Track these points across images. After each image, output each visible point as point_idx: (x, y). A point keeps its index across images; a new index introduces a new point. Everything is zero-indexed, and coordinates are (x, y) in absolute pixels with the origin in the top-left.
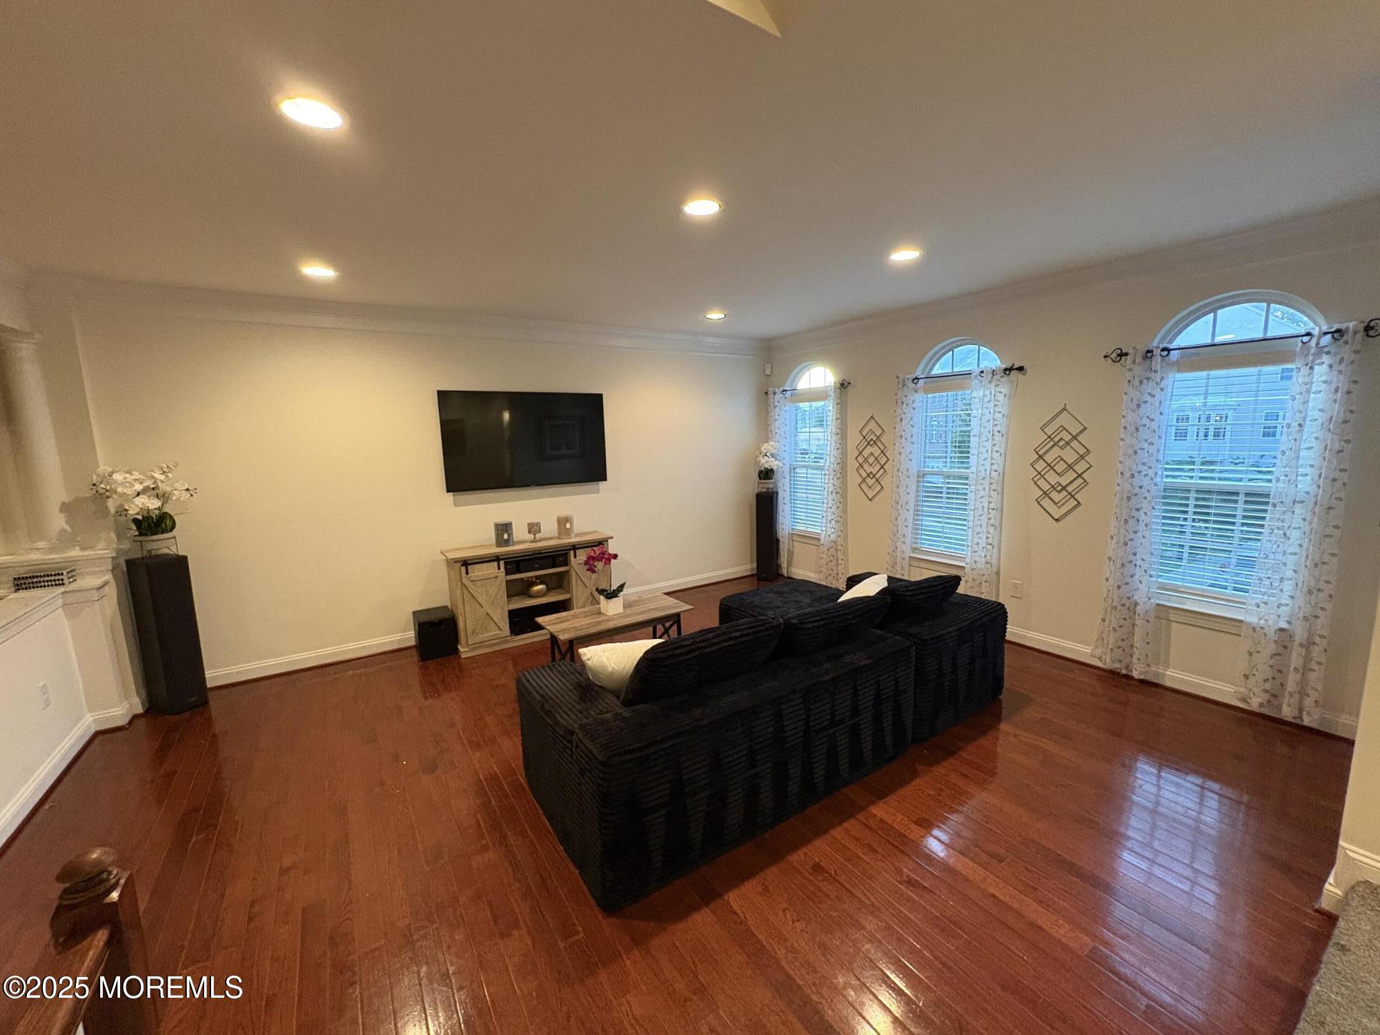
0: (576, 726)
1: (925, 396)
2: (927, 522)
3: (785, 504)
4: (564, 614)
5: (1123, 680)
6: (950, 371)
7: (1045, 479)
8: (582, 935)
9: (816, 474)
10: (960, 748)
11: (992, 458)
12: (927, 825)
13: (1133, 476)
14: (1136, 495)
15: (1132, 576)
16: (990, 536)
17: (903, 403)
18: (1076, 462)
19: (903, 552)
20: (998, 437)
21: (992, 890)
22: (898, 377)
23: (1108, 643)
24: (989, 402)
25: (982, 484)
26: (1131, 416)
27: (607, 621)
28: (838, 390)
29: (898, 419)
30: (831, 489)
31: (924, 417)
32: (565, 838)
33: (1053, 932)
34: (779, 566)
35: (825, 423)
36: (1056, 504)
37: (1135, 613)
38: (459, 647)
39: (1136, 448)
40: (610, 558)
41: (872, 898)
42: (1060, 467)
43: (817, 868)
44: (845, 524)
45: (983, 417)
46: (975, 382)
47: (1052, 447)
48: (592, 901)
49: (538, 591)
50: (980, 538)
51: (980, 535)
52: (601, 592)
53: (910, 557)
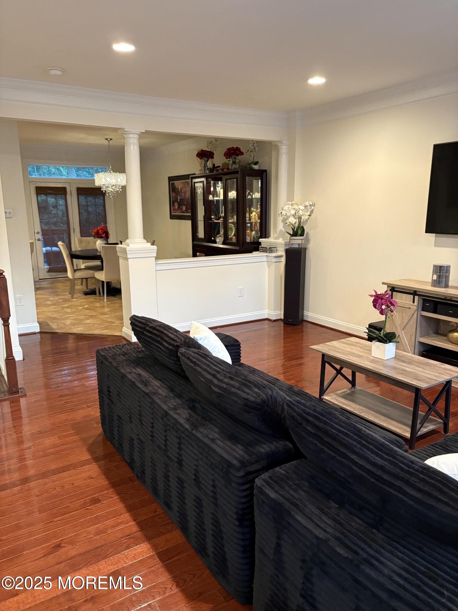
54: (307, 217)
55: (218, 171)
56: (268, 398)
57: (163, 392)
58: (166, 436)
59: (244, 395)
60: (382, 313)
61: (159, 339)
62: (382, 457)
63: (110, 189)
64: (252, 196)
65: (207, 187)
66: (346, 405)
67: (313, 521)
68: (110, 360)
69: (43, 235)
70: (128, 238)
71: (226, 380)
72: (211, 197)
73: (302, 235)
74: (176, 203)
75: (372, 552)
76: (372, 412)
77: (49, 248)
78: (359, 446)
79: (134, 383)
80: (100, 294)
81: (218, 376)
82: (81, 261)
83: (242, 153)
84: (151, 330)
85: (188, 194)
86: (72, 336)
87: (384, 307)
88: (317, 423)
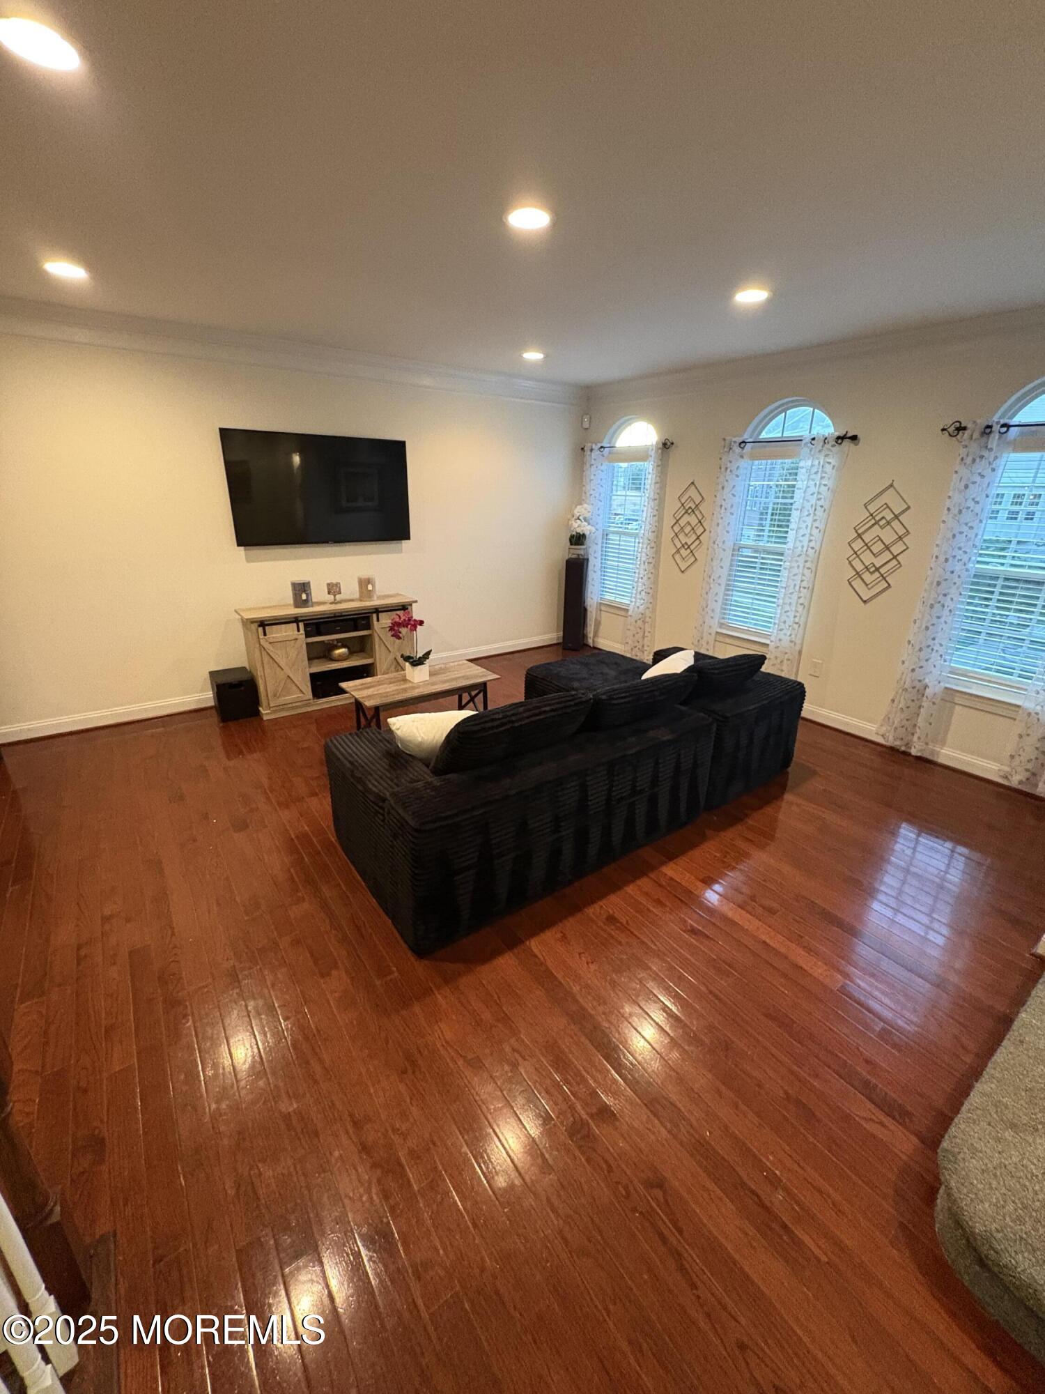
0: (388, 794)
1: (750, 462)
2: (737, 597)
3: (595, 572)
4: (369, 680)
5: (901, 756)
6: (780, 435)
7: (860, 559)
8: (396, 974)
9: (629, 542)
10: (747, 816)
11: (811, 535)
12: (708, 882)
13: (947, 560)
14: (946, 580)
15: (927, 660)
16: (798, 615)
17: (727, 468)
18: (894, 543)
19: (710, 627)
20: (820, 512)
21: (764, 938)
22: (724, 440)
23: (894, 723)
24: (816, 473)
25: (797, 561)
26: (957, 498)
27: (413, 688)
28: (660, 451)
29: (720, 487)
30: (643, 559)
31: (747, 486)
32: (377, 893)
33: (810, 971)
34: (584, 636)
35: (642, 486)
36: (867, 585)
37: (923, 695)
38: (260, 709)
39: (955, 531)
40: (416, 624)
41: (658, 944)
42: (877, 548)
43: (611, 919)
44: (654, 597)
45: (808, 489)
46: (805, 451)
47: (873, 525)
48: (404, 946)
49: (340, 655)
50: (788, 616)
51: (788, 614)
52: (407, 659)
53: (717, 632)
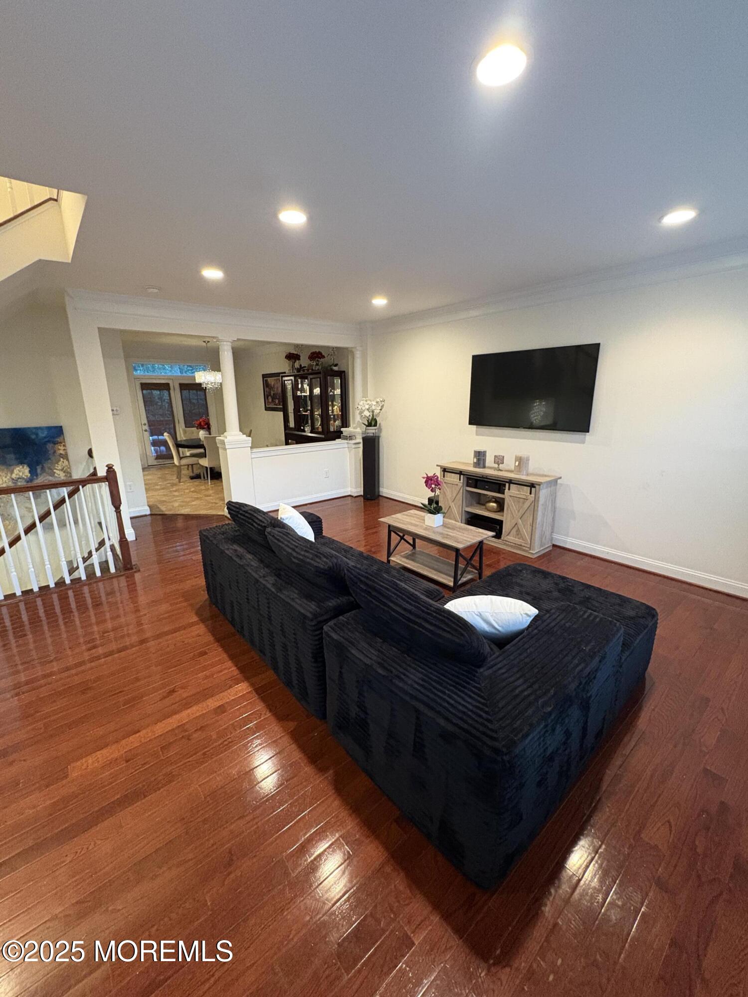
49: (492, 508)
54: (378, 411)
55: (304, 371)
56: (333, 566)
57: (255, 563)
58: (258, 598)
59: (316, 564)
60: (432, 491)
61: (250, 521)
62: (411, 604)
63: (210, 386)
64: (334, 393)
65: (295, 384)
66: (406, 563)
67: (363, 653)
68: (211, 539)
69: (149, 426)
70: (225, 431)
71: (303, 553)
72: (299, 393)
73: (375, 425)
74: (270, 397)
75: (401, 670)
76: (427, 568)
77: (155, 437)
78: (395, 597)
79: (231, 557)
80: (204, 478)
81: (297, 550)
82: (186, 449)
83: (324, 357)
84: (244, 513)
85: (280, 389)
86: (182, 517)
87: (433, 486)
88: (368, 582)
